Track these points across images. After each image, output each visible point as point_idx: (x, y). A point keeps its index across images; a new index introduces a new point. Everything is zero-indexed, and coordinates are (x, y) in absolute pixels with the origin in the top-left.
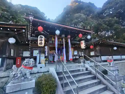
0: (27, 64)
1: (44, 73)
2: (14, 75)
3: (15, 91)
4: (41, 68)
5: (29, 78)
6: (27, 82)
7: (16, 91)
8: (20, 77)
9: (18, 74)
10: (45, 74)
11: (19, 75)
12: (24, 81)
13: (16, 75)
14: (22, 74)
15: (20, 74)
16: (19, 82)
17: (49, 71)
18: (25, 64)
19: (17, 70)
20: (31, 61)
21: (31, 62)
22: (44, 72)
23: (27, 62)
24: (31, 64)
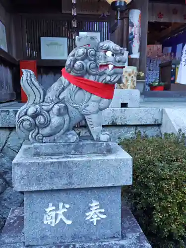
0: (87, 64)
1: (139, 129)
2: (35, 116)
3: (47, 187)
4: (124, 105)
5: (98, 140)
6: (95, 158)
7: (52, 191)
8: (59, 128)
9: (48, 112)
10: (143, 134)
11: (55, 120)
12: (78, 149)
13: (41, 119)
14: (67, 118)
15: (59, 114)
16: (61, 154)
17: (159, 125)
18: (78, 63)
19: (45, 94)
20: (107, 49)
21: (109, 53)
22: (136, 126)
23: (85, 56)
24: (111, 66)
